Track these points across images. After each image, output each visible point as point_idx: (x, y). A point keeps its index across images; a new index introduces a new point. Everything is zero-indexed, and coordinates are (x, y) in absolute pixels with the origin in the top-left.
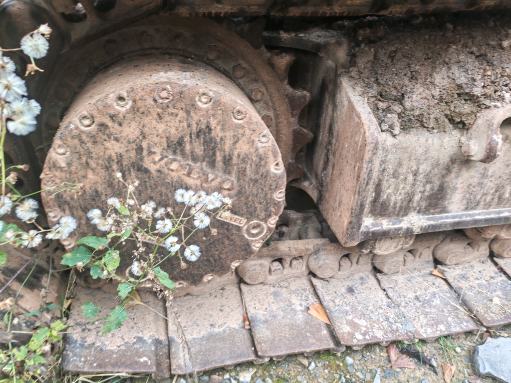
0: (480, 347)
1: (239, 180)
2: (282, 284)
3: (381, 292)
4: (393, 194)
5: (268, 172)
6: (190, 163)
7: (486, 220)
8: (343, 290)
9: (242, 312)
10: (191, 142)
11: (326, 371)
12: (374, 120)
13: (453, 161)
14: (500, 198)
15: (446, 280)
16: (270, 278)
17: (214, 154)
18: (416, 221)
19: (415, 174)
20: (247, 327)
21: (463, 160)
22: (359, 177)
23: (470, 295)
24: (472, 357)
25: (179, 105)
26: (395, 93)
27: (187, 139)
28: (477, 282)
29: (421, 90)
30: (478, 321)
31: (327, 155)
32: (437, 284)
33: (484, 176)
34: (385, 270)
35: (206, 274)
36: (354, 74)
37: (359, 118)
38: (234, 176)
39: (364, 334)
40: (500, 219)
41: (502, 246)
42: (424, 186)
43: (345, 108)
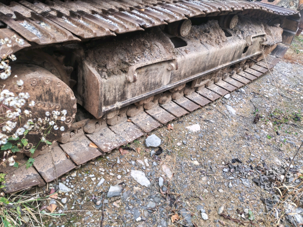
0: (146, 140)
1: (61, 104)
2: (76, 140)
3: (112, 132)
4: (110, 97)
5: (70, 99)
6: (44, 102)
7: (139, 99)
8: (99, 135)
9: (65, 154)
10: (44, 95)
11: (101, 163)
12: (99, 75)
13: (125, 83)
14: (141, 91)
15: (132, 122)
16: (71, 139)
17: (52, 98)
18: (119, 104)
19: (115, 89)
20: (69, 158)
21: (128, 82)
22: (98, 94)
23: (140, 125)
24: (144, 144)
25: (39, 85)
26: (103, 65)
27: (43, 95)
28: (142, 120)
29: (111, 63)
30: (144, 132)
31: (83, 88)
32: (130, 124)
33: (135, 85)
34: (112, 124)
35: (53, 140)
36: (88, 60)
37: (94, 75)
38: (59, 103)
39: (110, 147)
40: (143, 98)
41: (147, 106)
42: (118, 93)
43: (88, 72)
